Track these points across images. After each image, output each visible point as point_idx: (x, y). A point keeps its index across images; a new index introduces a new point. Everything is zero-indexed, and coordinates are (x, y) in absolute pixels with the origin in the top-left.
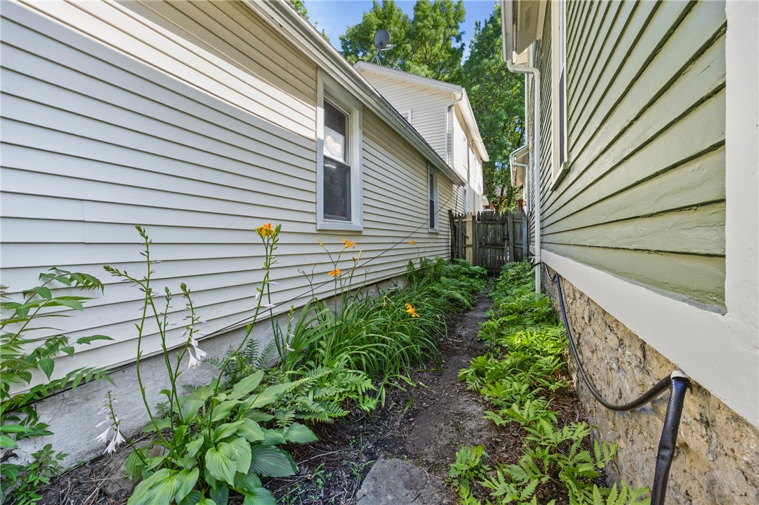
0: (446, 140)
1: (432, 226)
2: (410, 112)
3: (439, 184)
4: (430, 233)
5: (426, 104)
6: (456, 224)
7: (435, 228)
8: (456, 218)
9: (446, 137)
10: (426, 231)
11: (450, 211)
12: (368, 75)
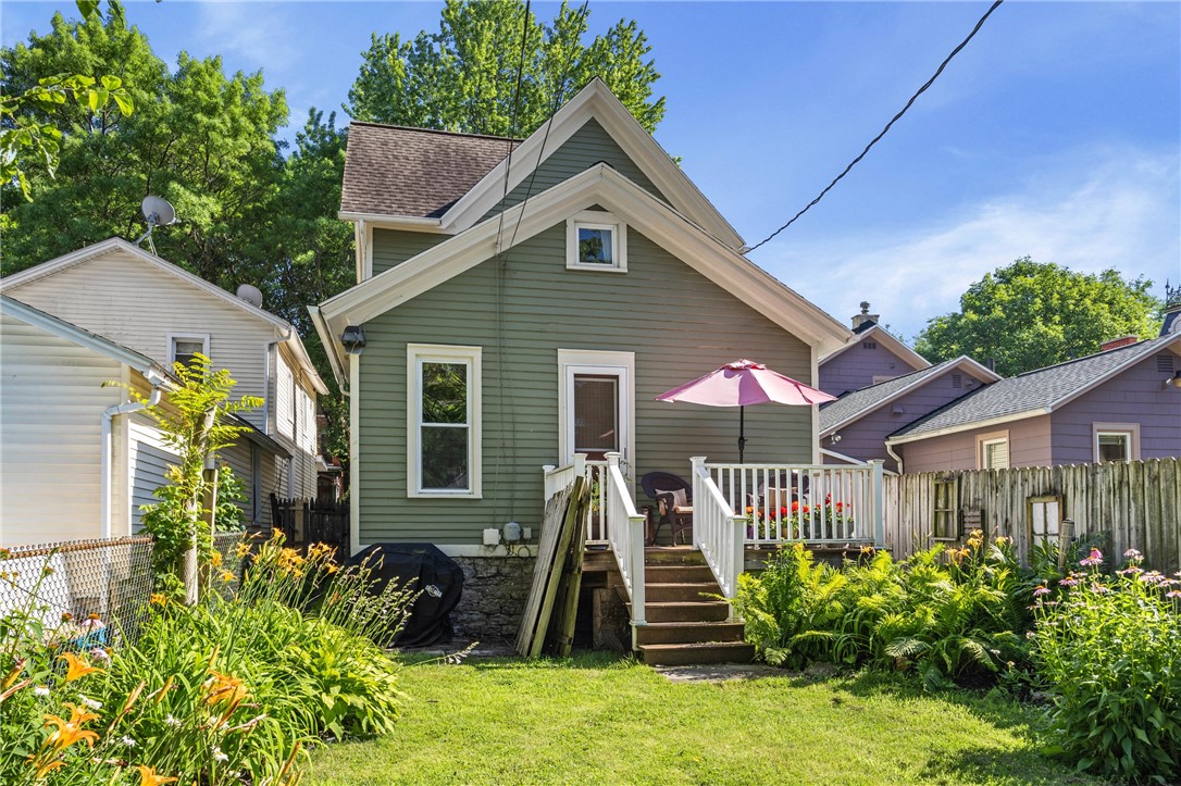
0: (266, 390)
2: (207, 339)
5: (233, 332)
6: (281, 513)
7: (257, 519)
8: (280, 504)
11: (272, 495)
12: (130, 259)
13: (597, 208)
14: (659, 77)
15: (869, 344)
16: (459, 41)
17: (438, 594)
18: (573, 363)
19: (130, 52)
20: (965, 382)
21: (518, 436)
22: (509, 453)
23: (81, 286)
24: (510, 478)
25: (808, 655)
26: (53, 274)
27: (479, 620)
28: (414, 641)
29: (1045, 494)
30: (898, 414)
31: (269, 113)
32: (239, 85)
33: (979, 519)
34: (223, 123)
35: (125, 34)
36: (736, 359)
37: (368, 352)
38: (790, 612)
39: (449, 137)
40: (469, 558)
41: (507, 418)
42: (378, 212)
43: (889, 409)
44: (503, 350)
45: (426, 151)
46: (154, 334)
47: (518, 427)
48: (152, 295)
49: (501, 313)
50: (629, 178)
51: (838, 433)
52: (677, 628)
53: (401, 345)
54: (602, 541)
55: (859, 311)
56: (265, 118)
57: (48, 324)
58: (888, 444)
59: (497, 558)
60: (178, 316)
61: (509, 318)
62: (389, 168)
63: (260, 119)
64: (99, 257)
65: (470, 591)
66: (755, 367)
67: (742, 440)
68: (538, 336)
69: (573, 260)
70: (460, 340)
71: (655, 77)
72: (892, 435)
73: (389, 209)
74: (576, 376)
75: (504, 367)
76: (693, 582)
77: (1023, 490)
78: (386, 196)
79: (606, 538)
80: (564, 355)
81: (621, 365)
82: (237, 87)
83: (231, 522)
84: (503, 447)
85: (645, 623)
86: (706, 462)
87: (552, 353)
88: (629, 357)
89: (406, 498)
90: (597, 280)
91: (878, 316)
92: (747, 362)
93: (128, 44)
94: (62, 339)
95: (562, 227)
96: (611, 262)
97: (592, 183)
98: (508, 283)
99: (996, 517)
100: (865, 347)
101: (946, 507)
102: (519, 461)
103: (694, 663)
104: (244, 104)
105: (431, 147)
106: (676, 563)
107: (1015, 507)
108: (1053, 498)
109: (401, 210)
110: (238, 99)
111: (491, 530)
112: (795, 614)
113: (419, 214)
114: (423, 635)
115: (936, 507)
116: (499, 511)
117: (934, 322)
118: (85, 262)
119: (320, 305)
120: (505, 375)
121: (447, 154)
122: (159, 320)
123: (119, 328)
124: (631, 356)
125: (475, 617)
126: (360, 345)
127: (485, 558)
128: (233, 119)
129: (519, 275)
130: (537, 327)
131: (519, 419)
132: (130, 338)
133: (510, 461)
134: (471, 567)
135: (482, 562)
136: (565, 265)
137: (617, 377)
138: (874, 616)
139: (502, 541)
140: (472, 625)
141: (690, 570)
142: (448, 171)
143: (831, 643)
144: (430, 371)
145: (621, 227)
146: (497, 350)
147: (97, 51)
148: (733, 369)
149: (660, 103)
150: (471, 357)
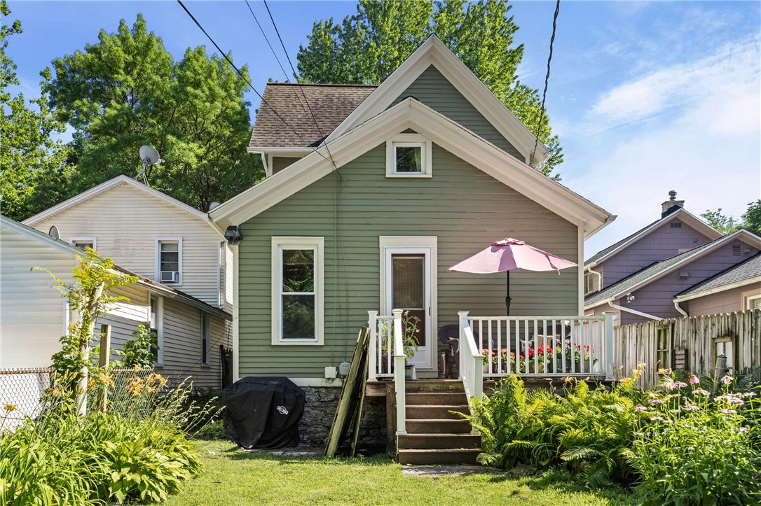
0: (218, 274)
1: (204, 361)
2: (181, 241)
3: (211, 323)
4: (202, 367)
5: (197, 235)
6: (227, 359)
7: (207, 362)
8: (227, 353)
9: (218, 271)
10: (199, 366)
11: (222, 347)
12: (131, 189)
13: (409, 131)
14: (518, 28)
15: (676, 224)
16: (372, 18)
17: (285, 412)
18: (391, 246)
19: (149, 49)
20: (744, 250)
21: (351, 300)
22: (344, 312)
23: (101, 209)
24: (344, 331)
25: (518, 459)
26: (84, 201)
27: (322, 431)
28: (270, 444)
29: (725, 335)
30: (685, 278)
31: (236, 83)
32: (215, 65)
33: (683, 357)
34: (203, 92)
35: (146, 38)
36: (502, 238)
37: (244, 244)
38: (506, 426)
39: (335, 88)
40: (315, 387)
41: (343, 287)
42: (274, 145)
43: (677, 274)
44: (339, 239)
45: (317, 100)
46: (147, 239)
47: (351, 294)
48: (145, 212)
49: (338, 212)
50: (431, 107)
51: (632, 294)
52: (428, 437)
53: (267, 238)
54: (389, 375)
55: (668, 198)
56: (233, 86)
57: (28, 233)
58: (676, 301)
59: (335, 388)
60: (162, 226)
61: (345, 215)
62: (288, 114)
63: (230, 87)
64: (112, 188)
65: (316, 411)
66: (514, 243)
67: (508, 299)
68: (365, 227)
69: (391, 169)
70: (309, 233)
71: (515, 29)
72: (679, 294)
73: (283, 143)
74: (393, 255)
75: (340, 251)
76: (452, 405)
77: (712, 332)
78: (283, 133)
79: (392, 372)
80: (383, 240)
81: (426, 246)
82: (213, 66)
83: (144, 362)
84: (339, 309)
85: (405, 433)
86: (468, 315)
87: (376, 239)
88: (433, 240)
89: (271, 345)
90: (409, 184)
91: (683, 202)
92: (511, 240)
93: (148, 45)
94: (39, 242)
95: (383, 146)
96: (420, 171)
97: (404, 112)
98: (344, 190)
99: (695, 355)
100: (672, 226)
101: (665, 348)
102: (351, 318)
103: (437, 463)
104: (219, 77)
105: (321, 96)
106: (444, 391)
107: (706, 347)
108: (729, 339)
109: (291, 143)
110: (214, 74)
111: (331, 368)
112: (510, 428)
113: (303, 145)
114: (276, 441)
115: (659, 348)
116: (336, 354)
117: (753, 205)
118: (103, 193)
119: (209, 212)
120: (341, 256)
121: (332, 101)
122: (151, 229)
123: (125, 235)
124: (434, 239)
125: (319, 429)
126: (240, 239)
127: (326, 388)
128: (210, 89)
129: (351, 184)
130: (364, 221)
131: (351, 288)
132: (132, 242)
133: (344, 318)
134: (316, 394)
135: (324, 391)
136: (385, 175)
137: (423, 255)
138: (561, 429)
139: (338, 376)
140: (317, 435)
141: (451, 396)
142: (330, 113)
143: (529, 449)
144: (287, 254)
145: (427, 143)
146: (335, 239)
147: (127, 51)
148: (499, 245)
149: (520, 49)
150: (316, 245)
